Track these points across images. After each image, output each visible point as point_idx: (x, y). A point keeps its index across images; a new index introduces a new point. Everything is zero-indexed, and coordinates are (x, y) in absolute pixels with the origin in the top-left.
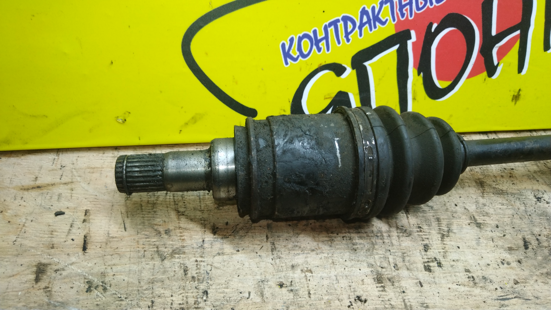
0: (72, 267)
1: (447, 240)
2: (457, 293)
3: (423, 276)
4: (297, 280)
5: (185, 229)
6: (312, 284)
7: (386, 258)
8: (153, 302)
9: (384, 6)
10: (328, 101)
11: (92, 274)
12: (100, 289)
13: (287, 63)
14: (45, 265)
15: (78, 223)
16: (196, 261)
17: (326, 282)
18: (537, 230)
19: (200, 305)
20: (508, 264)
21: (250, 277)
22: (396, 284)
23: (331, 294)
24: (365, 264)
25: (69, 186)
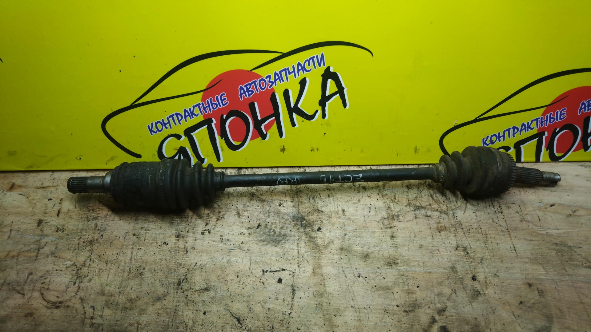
0: (52, 222)
1: (219, 222)
2: (211, 245)
3: (199, 236)
4: (142, 233)
5: (101, 209)
6: (147, 235)
7: (185, 227)
8: (80, 237)
9: (195, 108)
10: (176, 151)
11: (59, 225)
12: (62, 231)
13: (152, 134)
14: (42, 220)
15: (57, 204)
16: (102, 223)
17: (154, 235)
18: (268, 220)
19: (99, 240)
20: (244, 234)
21: (122, 231)
22: (185, 239)
23: (154, 240)
24: (174, 229)
25: (56, 188)
